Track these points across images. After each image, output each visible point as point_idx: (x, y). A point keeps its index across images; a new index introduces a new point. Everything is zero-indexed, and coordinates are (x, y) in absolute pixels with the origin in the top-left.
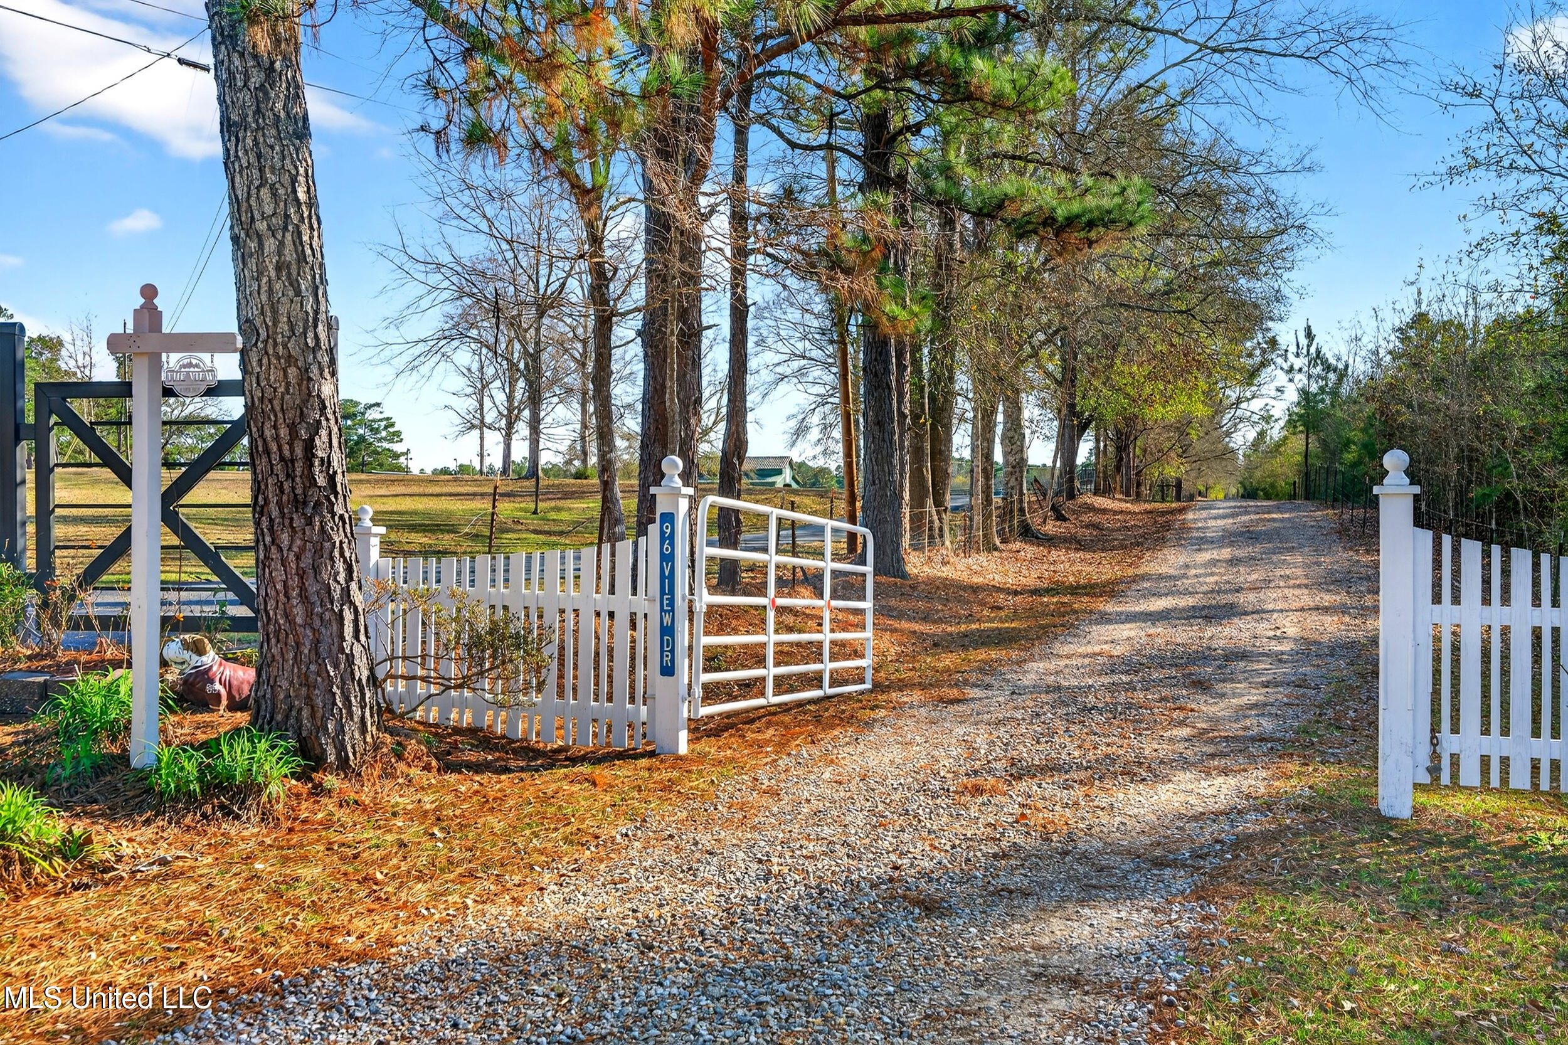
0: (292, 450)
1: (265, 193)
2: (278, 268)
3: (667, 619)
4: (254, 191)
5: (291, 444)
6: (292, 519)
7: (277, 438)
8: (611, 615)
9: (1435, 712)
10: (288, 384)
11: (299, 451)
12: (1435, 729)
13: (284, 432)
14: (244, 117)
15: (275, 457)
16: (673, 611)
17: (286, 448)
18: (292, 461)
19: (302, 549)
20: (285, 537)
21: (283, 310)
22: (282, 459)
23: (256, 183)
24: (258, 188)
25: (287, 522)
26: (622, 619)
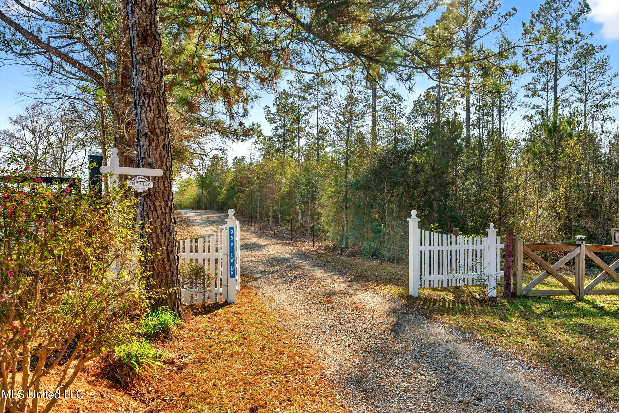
0: (165, 210)
1: (160, 120)
2: (164, 146)
3: (232, 260)
4: (156, 119)
5: (165, 208)
6: (165, 234)
7: (161, 206)
8: (209, 260)
9: (421, 272)
10: (165, 187)
11: (167, 210)
12: (421, 275)
13: (163, 204)
14: (153, 91)
15: (160, 213)
16: (234, 258)
17: (163, 209)
18: (165, 214)
19: (168, 244)
20: (163, 240)
21: (164, 161)
22: (162, 213)
23: (157, 116)
24: (158, 118)
25: (163, 235)
26: (213, 262)
